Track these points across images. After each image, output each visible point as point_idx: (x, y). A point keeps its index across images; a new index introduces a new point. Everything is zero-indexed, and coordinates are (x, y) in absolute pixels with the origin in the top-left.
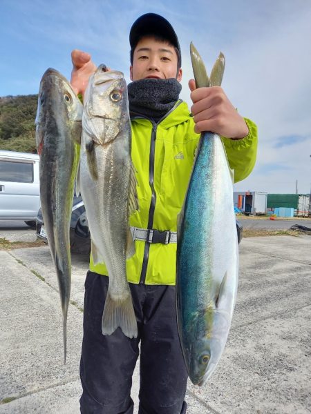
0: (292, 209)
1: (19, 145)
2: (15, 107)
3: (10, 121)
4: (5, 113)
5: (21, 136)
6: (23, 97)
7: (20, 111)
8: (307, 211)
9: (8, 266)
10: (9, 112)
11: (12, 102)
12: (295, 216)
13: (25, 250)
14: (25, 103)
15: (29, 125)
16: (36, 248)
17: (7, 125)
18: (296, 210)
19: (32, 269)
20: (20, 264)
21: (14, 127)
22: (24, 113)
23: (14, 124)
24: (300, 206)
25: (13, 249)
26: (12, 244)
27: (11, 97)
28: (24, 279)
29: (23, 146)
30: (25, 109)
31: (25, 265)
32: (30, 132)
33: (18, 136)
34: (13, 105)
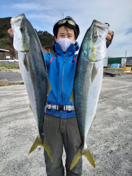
0: (119, 64)
7: (1, 26)
8: (125, 64)
12: (120, 67)
18: (120, 64)
24: (122, 63)
30: (3, 25)
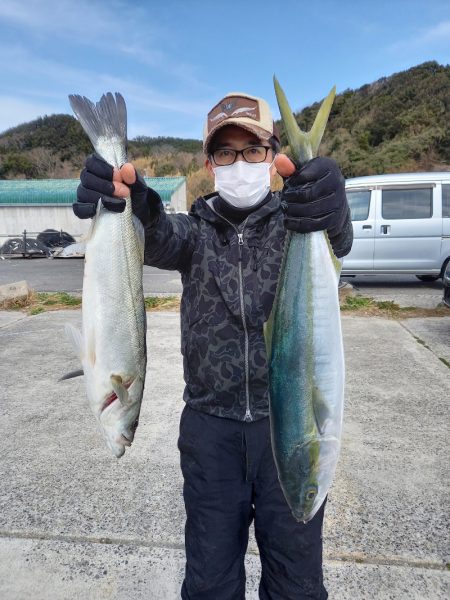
1: (393, 151)
2: (389, 93)
3: (381, 118)
4: (375, 106)
5: (397, 136)
6: (401, 75)
9: (405, 347)
10: (379, 105)
11: (385, 88)
13: (423, 320)
14: (403, 83)
15: (409, 117)
16: (438, 319)
17: (378, 126)
19: (440, 355)
20: (421, 345)
21: (386, 125)
22: (401, 99)
23: (387, 121)
25: (405, 318)
26: (403, 310)
27: (384, 79)
28: (432, 371)
29: (400, 152)
31: (427, 347)
32: (411, 127)
33: (392, 136)
34: (386, 92)
